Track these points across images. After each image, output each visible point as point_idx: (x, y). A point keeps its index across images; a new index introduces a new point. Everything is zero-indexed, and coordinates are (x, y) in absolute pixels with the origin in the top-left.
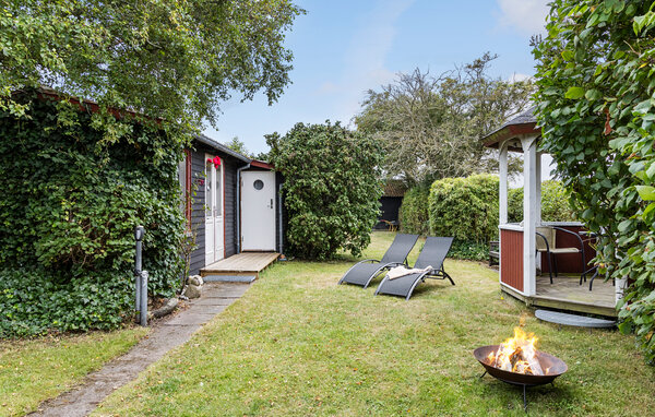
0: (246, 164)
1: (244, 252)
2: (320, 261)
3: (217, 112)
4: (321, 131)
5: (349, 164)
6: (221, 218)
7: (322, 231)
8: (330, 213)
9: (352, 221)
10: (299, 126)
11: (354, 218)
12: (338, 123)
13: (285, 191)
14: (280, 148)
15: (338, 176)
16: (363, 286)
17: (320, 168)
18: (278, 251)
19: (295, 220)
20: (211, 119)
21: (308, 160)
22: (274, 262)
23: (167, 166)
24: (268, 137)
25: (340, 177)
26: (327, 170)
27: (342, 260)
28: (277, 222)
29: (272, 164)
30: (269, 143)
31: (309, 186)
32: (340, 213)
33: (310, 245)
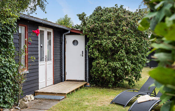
0: (67, 31)
1: (67, 81)
2: (109, 88)
3: (45, 3)
4: (110, 11)
5: (126, 31)
6: (51, 62)
7: (110, 70)
8: (114, 60)
9: (127, 65)
10: (99, 9)
11: (129, 63)
12: (121, 7)
13: (89, 47)
14: (87, 22)
15: (118, 38)
16: (123, 106)
17: (109, 33)
18: (86, 81)
19: (94, 64)
20: (42, 6)
21: (102, 29)
22: (81, 87)
23: (6, 35)
24: (79, 15)
25: (121, 39)
26: (112, 35)
27: (123, 87)
28: (86, 64)
29: (82, 31)
30: (80, 19)
31: (101, 44)
32: (120, 60)
33: (103, 78)
